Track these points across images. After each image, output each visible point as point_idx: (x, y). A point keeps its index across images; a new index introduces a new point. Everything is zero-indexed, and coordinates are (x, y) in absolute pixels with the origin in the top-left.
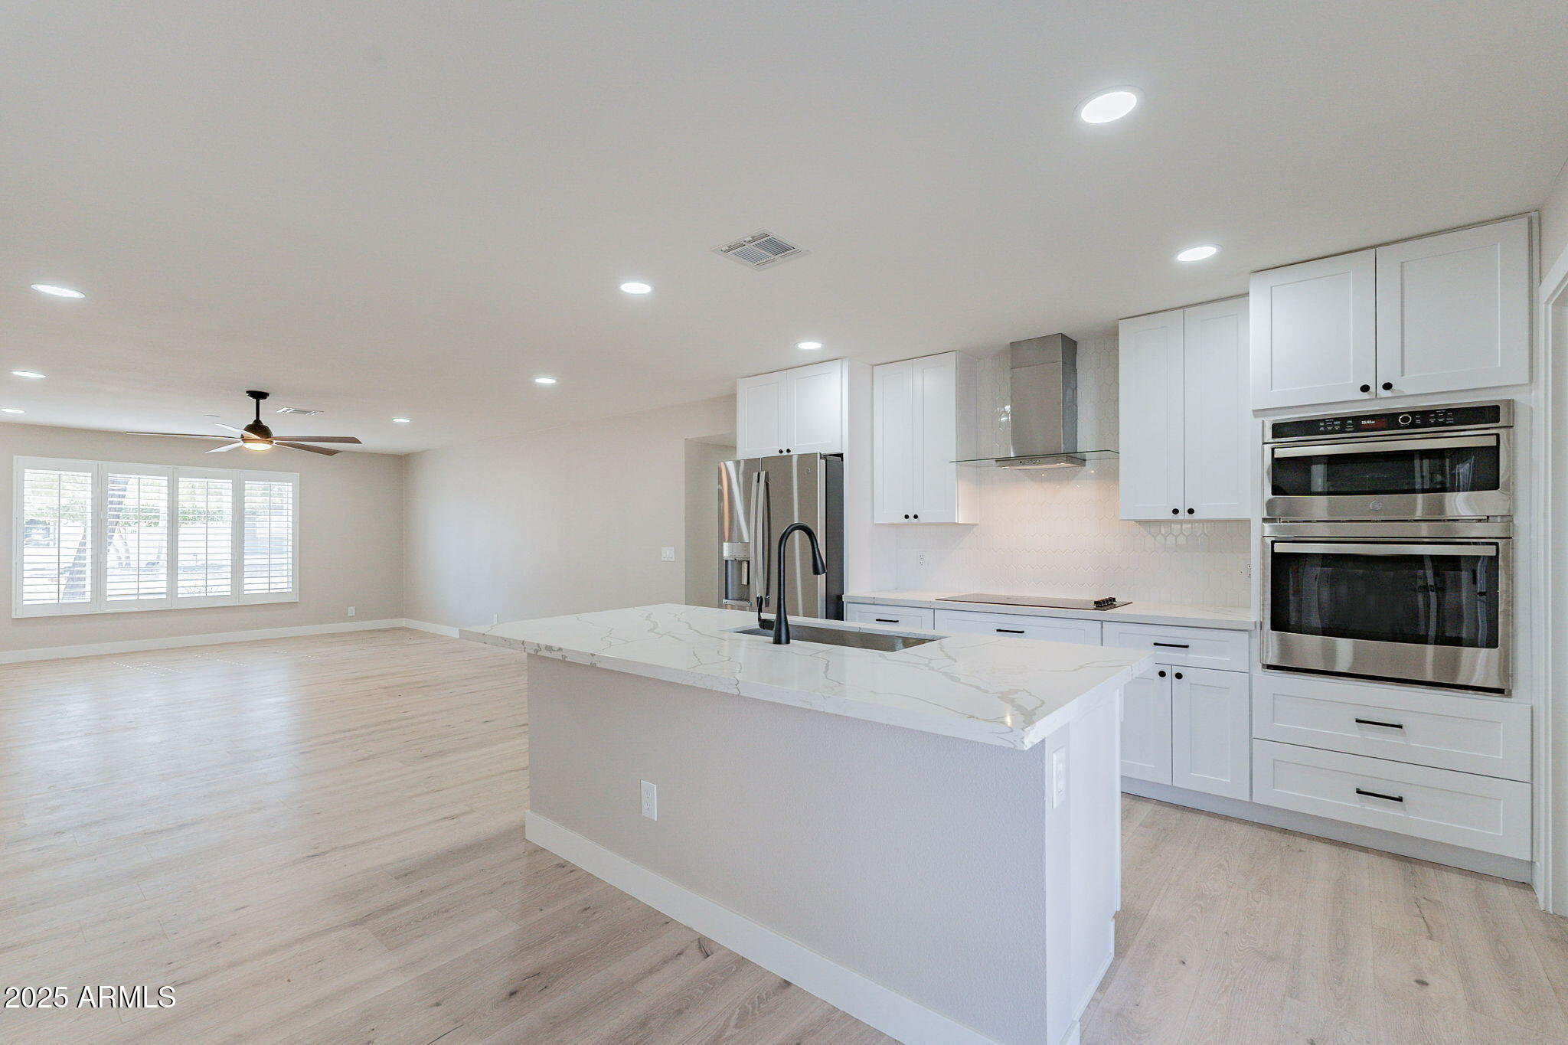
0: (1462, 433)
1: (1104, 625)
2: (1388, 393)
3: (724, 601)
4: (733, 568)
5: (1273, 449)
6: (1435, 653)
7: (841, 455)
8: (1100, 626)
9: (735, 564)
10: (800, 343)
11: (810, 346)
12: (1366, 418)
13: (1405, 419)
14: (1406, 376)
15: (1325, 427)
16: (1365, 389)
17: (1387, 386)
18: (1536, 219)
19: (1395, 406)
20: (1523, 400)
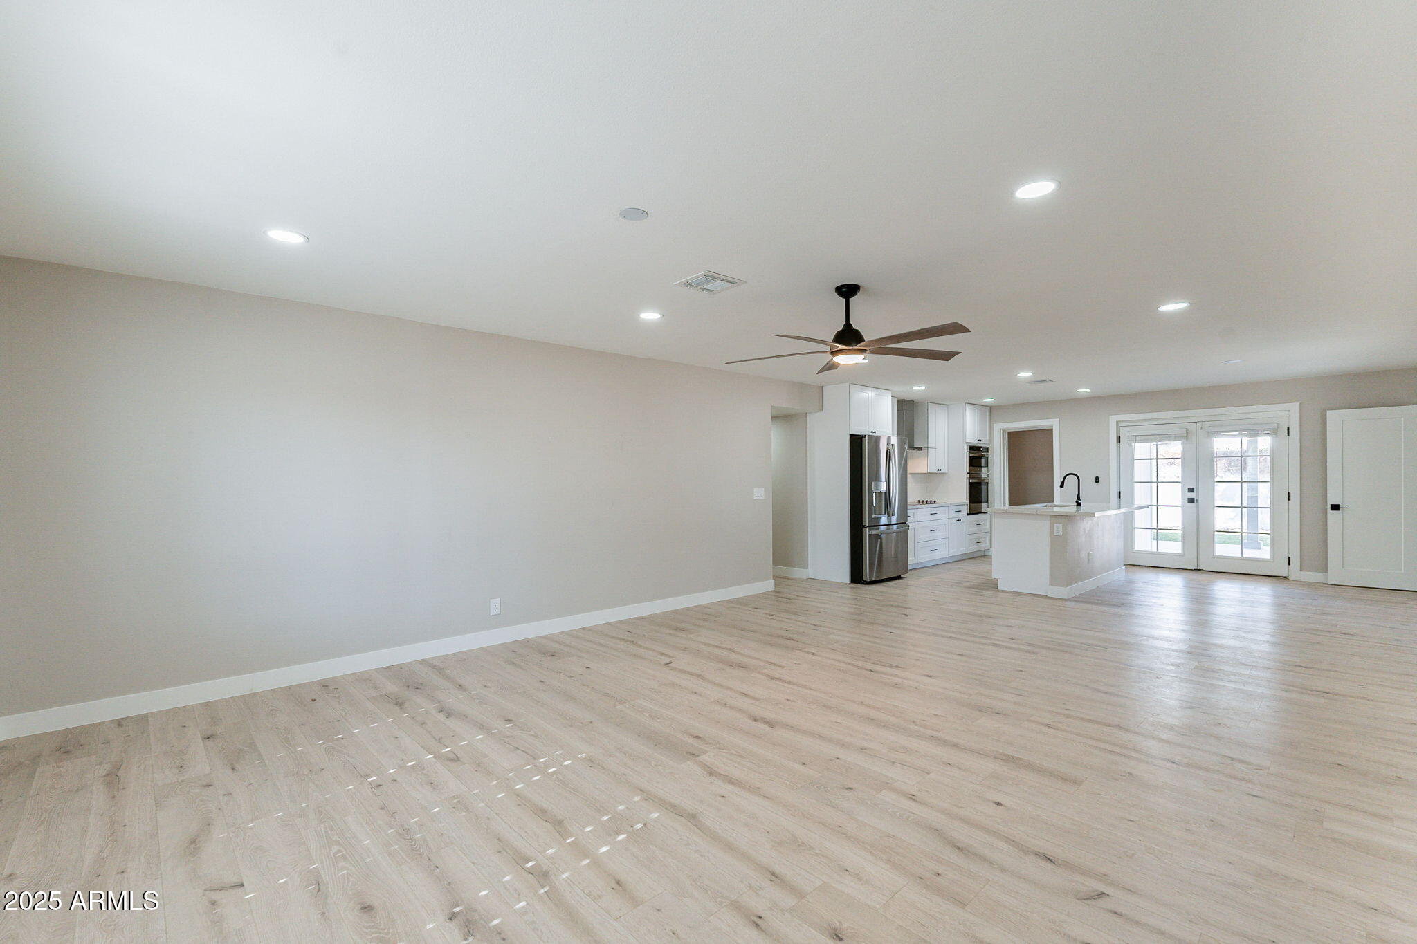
4: (877, 497)
16: (979, 440)
17: (981, 440)
18: (991, 409)
19: (981, 445)
20: (990, 447)
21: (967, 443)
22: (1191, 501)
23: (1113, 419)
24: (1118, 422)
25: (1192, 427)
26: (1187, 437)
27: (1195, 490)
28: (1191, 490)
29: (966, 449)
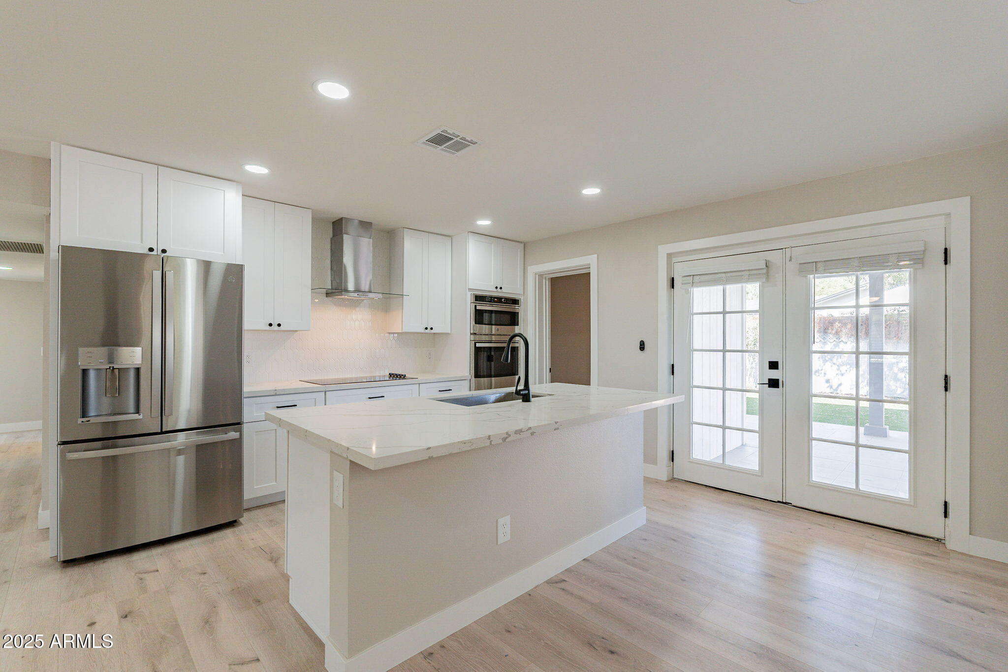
0: (512, 307)
1: (420, 386)
2: (500, 290)
3: (80, 420)
4: (99, 379)
5: (475, 305)
8: (418, 387)
12: (497, 298)
13: (504, 300)
14: (503, 285)
15: (487, 299)
16: (497, 288)
17: (501, 288)
18: (525, 245)
19: (500, 295)
20: (522, 299)
21: (470, 290)
22: (774, 383)
23: (664, 250)
24: (670, 256)
25: (775, 258)
26: (767, 276)
27: (780, 366)
28: (774, 365)
29: (469, 299)
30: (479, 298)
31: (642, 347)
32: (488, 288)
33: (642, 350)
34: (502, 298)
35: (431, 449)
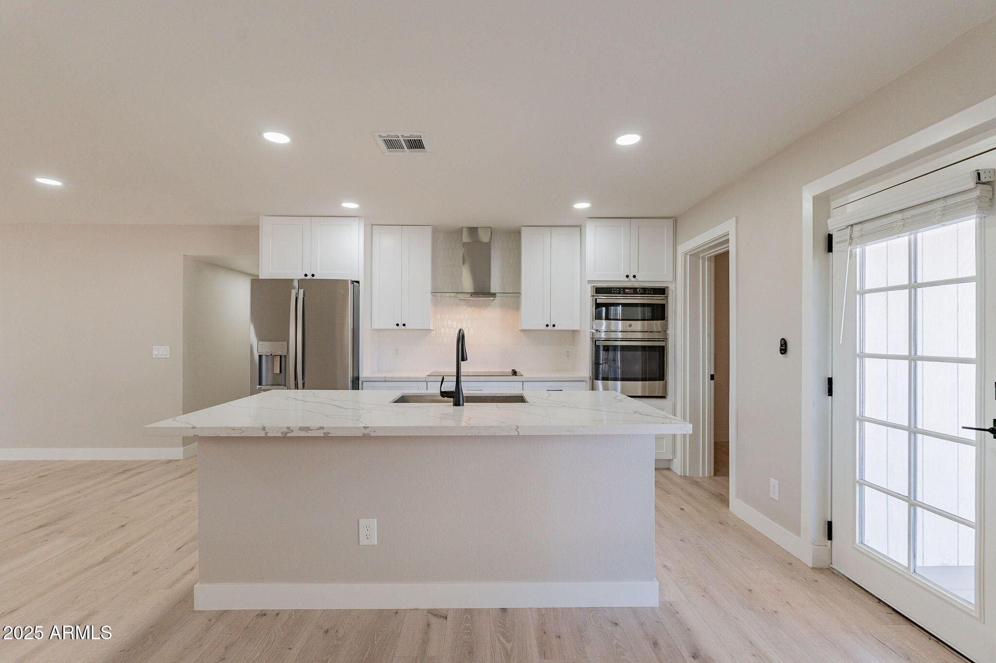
0: (655, 298)
1: (524, 384)
2: (633, 279)
3: (258, 387)
4: (267, 362)
5: (596, 299)
6: (642, 385)
7: (358, 282)
8: (522, 385)
9: (270, 358)
10: (343, 202)
11: (350, 205)
12: (627, 288)
13: (639, 291)
14: (639, 273)
15: (614, 291)
16: (627, 276)
17: (634, 276)
18: (675, 220)
19: (636, 285)
20: (671, 287)
21: (589, 282)
23: (806, 193)
24: (820, 201)
29: (589, 291)
30: (599, 290)
31: (784, 348)
32: (614, 277)
33: (782, 353)
34: (637, 288)
35: (195, 429)
